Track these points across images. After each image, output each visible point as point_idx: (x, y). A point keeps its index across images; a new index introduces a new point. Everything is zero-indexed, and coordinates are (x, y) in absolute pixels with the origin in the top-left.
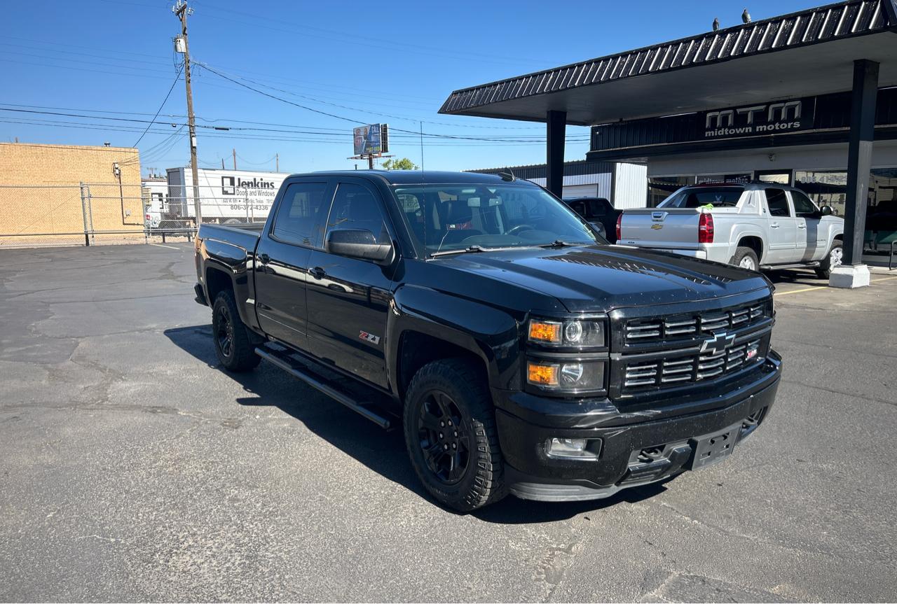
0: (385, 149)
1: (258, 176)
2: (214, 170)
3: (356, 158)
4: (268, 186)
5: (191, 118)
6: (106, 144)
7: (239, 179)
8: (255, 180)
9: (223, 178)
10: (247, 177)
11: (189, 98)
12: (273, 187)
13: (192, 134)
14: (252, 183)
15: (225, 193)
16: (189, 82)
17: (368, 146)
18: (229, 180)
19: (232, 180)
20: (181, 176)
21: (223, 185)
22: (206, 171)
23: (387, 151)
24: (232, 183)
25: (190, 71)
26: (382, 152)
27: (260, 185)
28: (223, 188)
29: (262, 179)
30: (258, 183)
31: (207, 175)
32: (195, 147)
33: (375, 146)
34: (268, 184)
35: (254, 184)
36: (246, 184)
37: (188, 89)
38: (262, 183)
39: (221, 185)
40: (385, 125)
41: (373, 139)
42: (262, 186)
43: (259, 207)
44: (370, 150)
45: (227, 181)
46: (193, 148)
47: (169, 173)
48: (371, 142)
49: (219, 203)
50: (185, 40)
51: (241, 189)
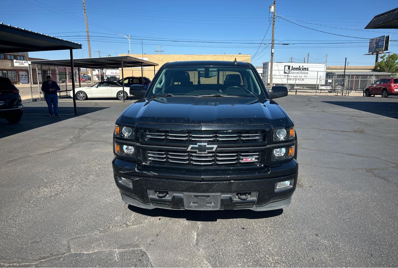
0: (386, 49)
1: (301, 65)
2: (282, 63)
3: (369, 54)
4: (306, 70)
5: (273, 40)
6: (239, 54)
7: (292, 67)
8: (300, 67)
9: (285, 66)
10: (296, 65)
11: (273, 32)
12: (308, 70)
13: (272, 47)
14: (298, 68)
15: (285, 73)
16: (274, 25)
17: (376, 48)
18: (288, 67)
19: (289, 67)
20: (267, 66)
21: (285, 69)
22: (278, 63)
23: (387, 50)
24: (289, 68)
25: (275, 20)
26: (385, 50)
27: (302, 69)
28: (284, 71)
29: (303, 67)
30: (301, 68)
31: (278, 65)
32: (273, 53)
33: (381, 47)
34: (306, 68)
35: (299, 69)
36: (295, 69)
37: (273, 28)
38: (303, 68)
39: (284, 69)
40: (388, 37)
41: (380, 44)
42: (302, 70)
43: (300, 79)
44: (377, 50)
45: (287, 68)
46: (272, 53)
47: (264, 65)
48: (379, 45)
49: (282, 78)
50: (274, 6)
51: (293, 71)
